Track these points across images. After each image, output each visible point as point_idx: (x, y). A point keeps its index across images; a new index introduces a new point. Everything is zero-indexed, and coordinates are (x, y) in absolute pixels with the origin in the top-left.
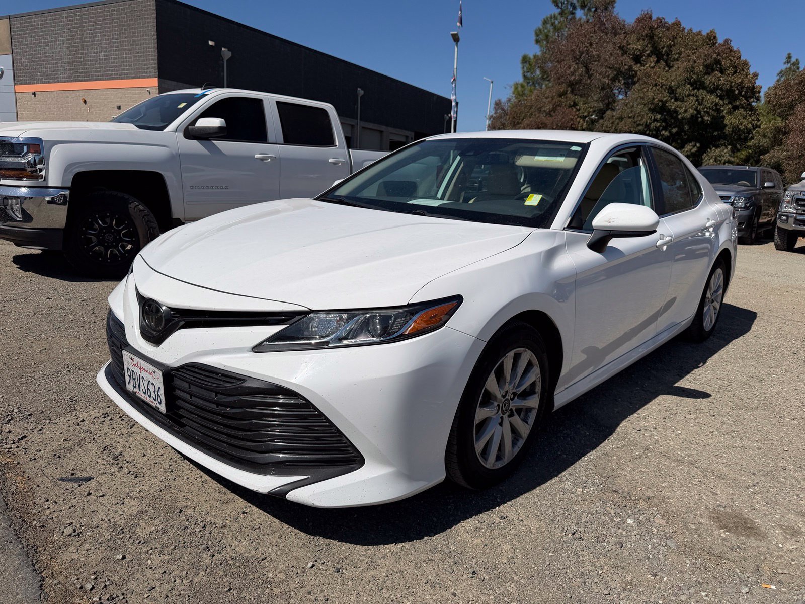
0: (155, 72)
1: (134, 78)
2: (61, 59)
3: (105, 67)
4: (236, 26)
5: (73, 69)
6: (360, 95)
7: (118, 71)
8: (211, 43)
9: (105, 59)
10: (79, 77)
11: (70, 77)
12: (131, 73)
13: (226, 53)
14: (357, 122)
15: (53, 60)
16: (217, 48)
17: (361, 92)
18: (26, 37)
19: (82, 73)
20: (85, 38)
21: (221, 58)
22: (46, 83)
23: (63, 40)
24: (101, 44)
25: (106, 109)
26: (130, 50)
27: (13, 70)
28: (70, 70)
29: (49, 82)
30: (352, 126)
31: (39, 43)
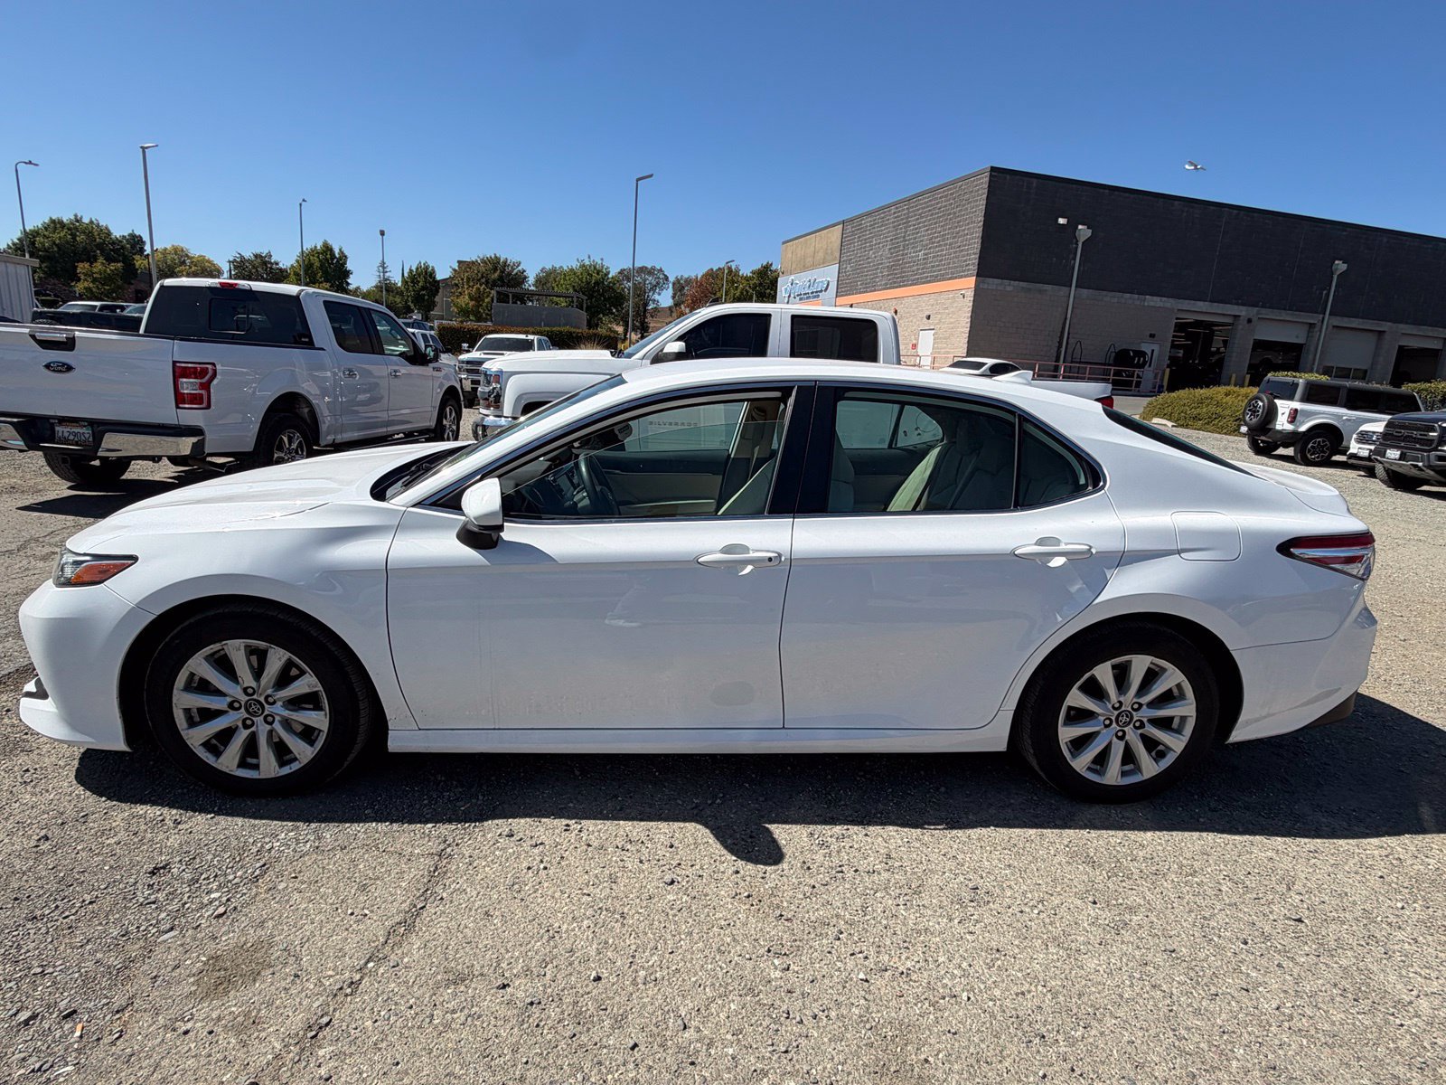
0: (974, 269)
1: (950, 279)
2: (882, 264)
3: (923, 269)
4: (1107, 191)
5: (892, 274)
6: (1338, 273)
7: (935, 271)
8: (1062, 221)
9: (924, 259)
10: (895, 282)
11: (886, 284)
12: (947, 274)
13: (1083, 231)
14: (1323, 319)
15: (874, 265)
16: (1072, 226)
17: (1340, 266)
18: (854, 243)
19: (898, 278)
20: (909, 235)
21: (1074, 241)
22: (864, 292)
23: (887, 241)
24: (922, 241)
25: (915, 320)
26: (951, 244)
27: (838, 281)
28: (888, 275)
29: (866, 292)
30: (1312, 326)
31: (865, 247)
